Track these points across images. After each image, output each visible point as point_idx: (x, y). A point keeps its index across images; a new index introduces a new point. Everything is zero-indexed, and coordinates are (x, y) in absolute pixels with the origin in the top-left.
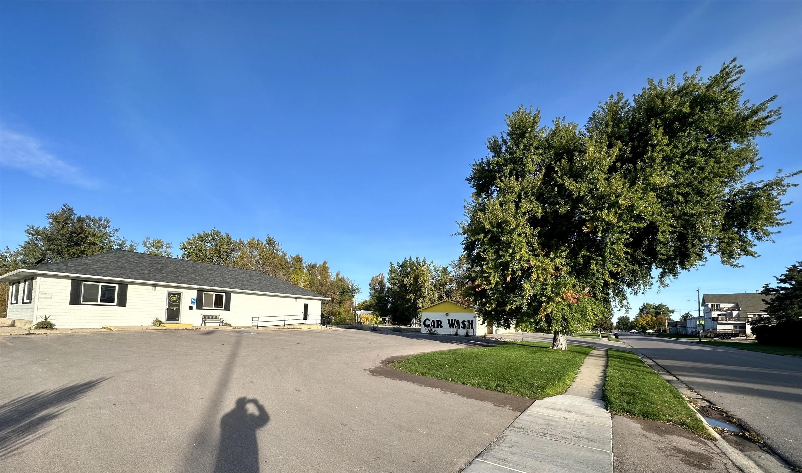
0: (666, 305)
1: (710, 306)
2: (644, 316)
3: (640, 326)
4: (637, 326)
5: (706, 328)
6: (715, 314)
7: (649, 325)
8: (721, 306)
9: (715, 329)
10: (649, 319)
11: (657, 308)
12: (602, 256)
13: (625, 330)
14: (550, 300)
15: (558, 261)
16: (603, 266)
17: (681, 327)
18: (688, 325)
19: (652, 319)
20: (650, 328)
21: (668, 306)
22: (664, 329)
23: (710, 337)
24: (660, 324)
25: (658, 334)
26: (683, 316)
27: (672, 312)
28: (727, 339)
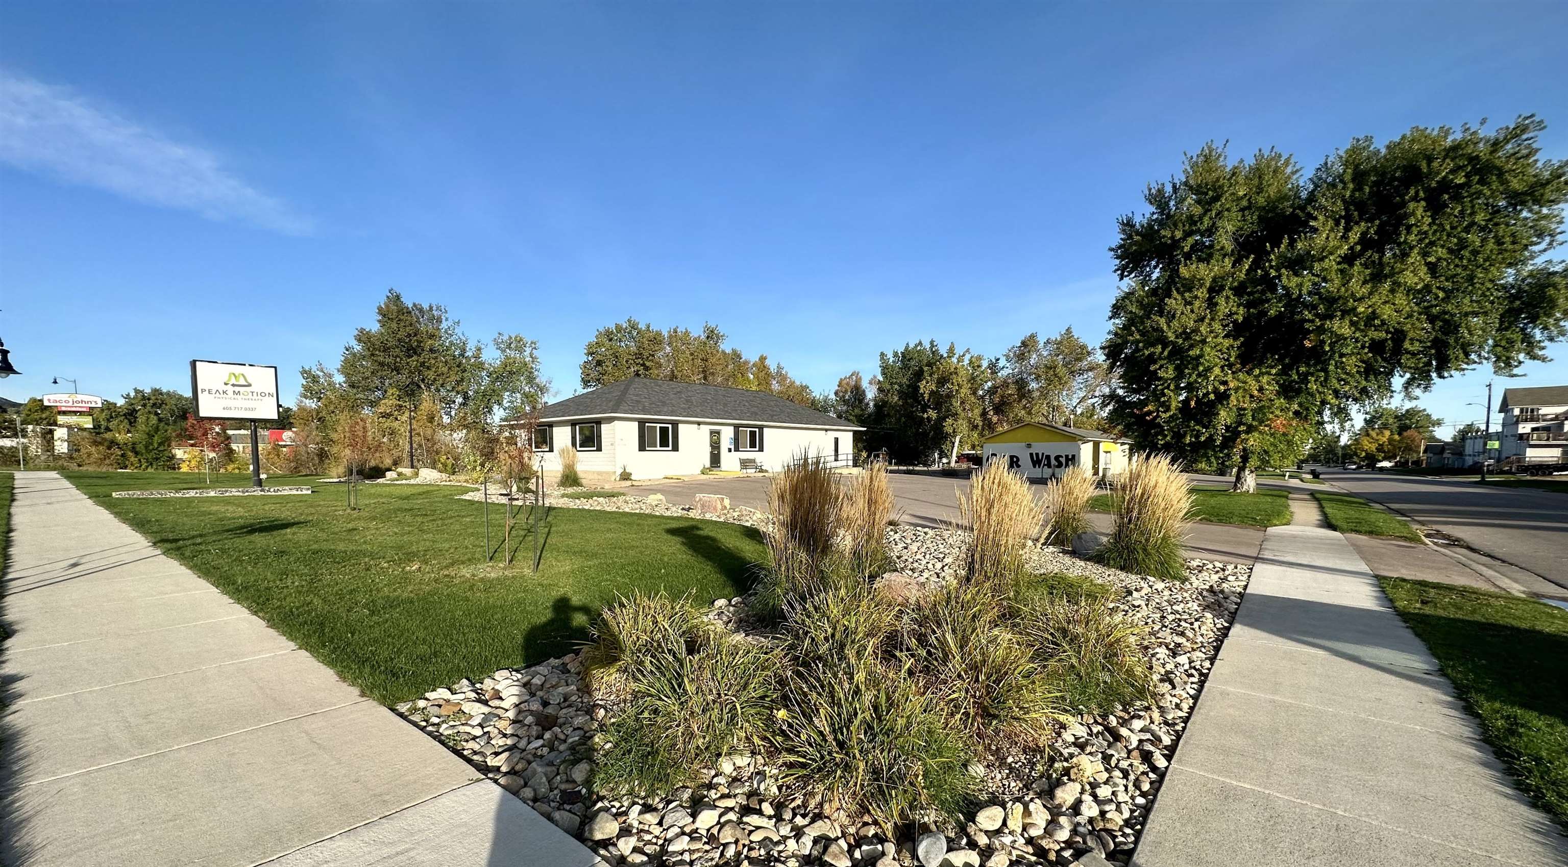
0: (1425, 410)
1: (1517, 412)
2: (1373, 434)
3: (1364, 454)
4: (1356, 454)
5: (1504, 455)
6: (1525, 428)
7: (1384, 452)
8: (1541, 412)
9: (1521, 456)
10: (1385, 439)
11: (1403, 415)
12: (1325, 370)
13: (1328, 462)
14: (1250, 429)
15: (1265, 379)
16: (1324, 384)
17: (1452, 454)
18: (1469, 449)
19: (1390, 440)
20: (1385, 459)
21: (1429, 411)
22: (1415, 459)
23: (1509, 472)
24: (1409, 449)
25: (1402, 469)
26: (1460, 431)
27: (1439, 423)
28: (1544, 475)
